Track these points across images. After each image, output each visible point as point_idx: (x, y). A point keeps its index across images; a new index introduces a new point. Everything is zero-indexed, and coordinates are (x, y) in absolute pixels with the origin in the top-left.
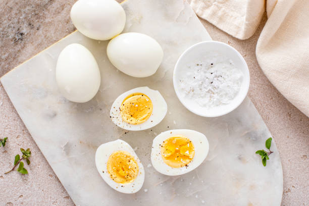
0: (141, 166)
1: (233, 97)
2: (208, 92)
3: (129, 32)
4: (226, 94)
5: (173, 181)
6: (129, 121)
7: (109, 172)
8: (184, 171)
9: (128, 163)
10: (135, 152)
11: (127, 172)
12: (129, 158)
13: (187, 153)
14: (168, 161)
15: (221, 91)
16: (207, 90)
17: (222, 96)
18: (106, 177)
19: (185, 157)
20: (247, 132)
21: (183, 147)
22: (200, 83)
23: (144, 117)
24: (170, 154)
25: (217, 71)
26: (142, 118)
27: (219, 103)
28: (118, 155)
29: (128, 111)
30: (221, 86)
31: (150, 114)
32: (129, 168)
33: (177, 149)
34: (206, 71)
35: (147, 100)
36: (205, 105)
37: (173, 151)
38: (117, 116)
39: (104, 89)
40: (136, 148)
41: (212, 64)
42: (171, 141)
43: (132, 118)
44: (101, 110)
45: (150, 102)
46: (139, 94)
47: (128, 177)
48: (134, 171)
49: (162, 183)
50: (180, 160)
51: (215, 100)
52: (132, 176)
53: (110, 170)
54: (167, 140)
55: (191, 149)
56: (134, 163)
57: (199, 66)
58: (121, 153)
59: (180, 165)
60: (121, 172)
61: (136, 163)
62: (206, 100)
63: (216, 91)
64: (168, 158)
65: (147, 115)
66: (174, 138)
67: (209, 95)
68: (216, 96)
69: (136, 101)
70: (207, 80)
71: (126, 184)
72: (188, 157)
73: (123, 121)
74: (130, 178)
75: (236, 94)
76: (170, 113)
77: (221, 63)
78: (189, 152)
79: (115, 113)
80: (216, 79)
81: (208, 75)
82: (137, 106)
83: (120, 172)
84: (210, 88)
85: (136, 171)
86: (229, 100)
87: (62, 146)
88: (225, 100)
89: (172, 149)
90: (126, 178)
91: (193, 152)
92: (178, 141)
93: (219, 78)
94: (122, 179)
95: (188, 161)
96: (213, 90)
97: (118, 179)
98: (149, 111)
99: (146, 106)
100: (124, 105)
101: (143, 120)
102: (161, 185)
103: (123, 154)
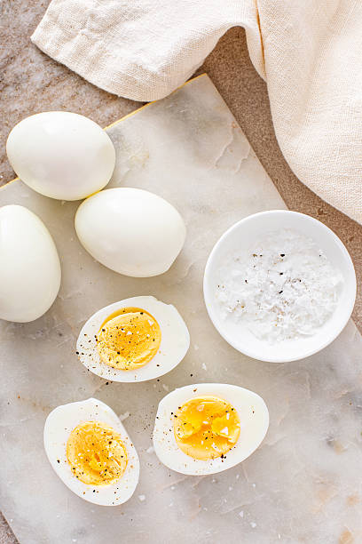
0: (132, 452)
1: (321, 322)
2: (273, 310)
3: (121, 185)
4: (308, 316)
5: (197, 482)
6: (112, 363)
7: (70, 462)
8: (217, 466)
9: (108, 447)
10: (123, 422)
11: (105, 464)
12: (110, 437)
13: (225, 432)
14: (185, 445)
15: (298, 310)
16: (271, 307)
17: (299, 319)
18: (64, 472)
19: (221, 439)
20: (346, 391)
21: (218, 419)
22: (258, 291)
23: (143, 356)
24: (191, 433)
25: (291, 270)
26: (138, 358)
27: (293, 334)
28: (89, 430)
29: (111, 344)
30: (298, 300)
31: (155, 351)
32: (110, 455)
33: (205, 423)
34: (270, 268)
35: (151, 323)
36: (265, 337)
37: (198, 427)
38: (91, 352)
39: (69, 296)
40: (127, 415)
41: (283, 255)
42: (193, 406)
43: (119, 358)
44: (61, 335)
45: (156, 326)
46: (134, 310)
47: (107, 473)
48: (119, 463)
49: (174, 485)
50: (209, 446)
51: (286, 327)
52: (114, 471)
53: (72, 457)
54: (186, 405)
55: (232, 424)
56: (119, 447)
57: (258, 259)
58: (95, 426)
59: (209, 454)
60: (94, 463)
61: (123, 447)
62: (268, 327)
63: (289, 309)
64: (185, 440)
65: (148, 352)
66: (200, 401)
67: (274, 316)
68: (287, 318)
69: (129, 325)
70: (272, 285)
71: (102, 487)
72: (227, 439)
73: (102, 361)
74: (111, 476)
75: (328, 316)
76: (196, 348)
77: (301, 252)
78: (229, 431)
79: (87, 345)
80: (288, 285)
81: (274, 277)
82: (129, 333)
83: (90, 464)
84: (276, 302)
85: (123, 464)
86: (313, 327)
88: (305, 328)
89: (196, 423)
90: (104, 475)
91: (238, 430)
92: (207, 409)
93: (294, 284)
94: (95, 477)
95: (225, 447)
96: (282, 307)
97: (88, 477)
98: (153, 345)
99: (148, 335)
100: (104, 330)
101: (141, 362)
102: (173, 488)
103: (98, 428)
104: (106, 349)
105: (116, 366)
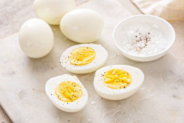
6: (76, 63)
7: (57, 95)
9: (74, 87)
11: (72, 94)
12: (75, 85)
20: (179, 79)
23: (89, 59)
26: (86, 60)
28: (65, 83)
29: (75, 58)
31: (94, 58)
32: (75, 90)
35: (91, 50)
37: (113, 78)
43: (79, 61)
44: (53, 68)
45: (93, 51)
47: (74, 97)
48: (79, 93)
52: (77, 96)
53: (58, 93)
54: (108, 72)
56: (78, 87)
58: (68, 82)
59: (119, 87)
61: (80, 87)
64: (108, 82)
65: (91, 58)
73: (71, 63)
78: (127, 78)
79: (64, 60)
82: (83, 53)
87: (17, 93)
91: (130, 79)
92: (117, 72)
94: (67, 100)
95: (126, 84)
97: (64, 99)
98: (92, 56)
99: (90, 53)
100: (72, 54)
101: (88, 61)
102: (104, 116)
103: (69, 82)
104: (73, 59)
105: (77, 64)
